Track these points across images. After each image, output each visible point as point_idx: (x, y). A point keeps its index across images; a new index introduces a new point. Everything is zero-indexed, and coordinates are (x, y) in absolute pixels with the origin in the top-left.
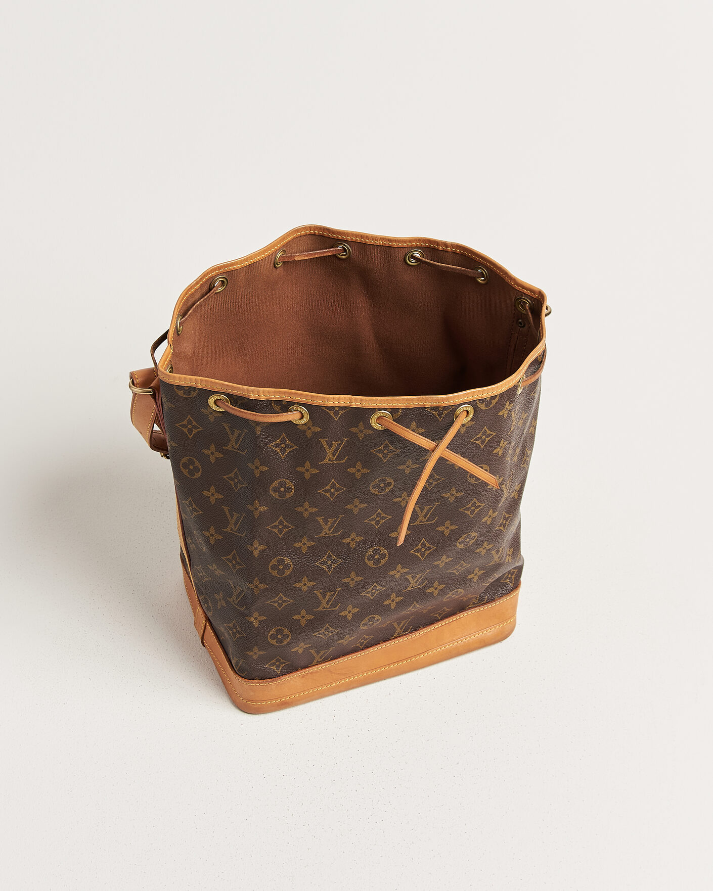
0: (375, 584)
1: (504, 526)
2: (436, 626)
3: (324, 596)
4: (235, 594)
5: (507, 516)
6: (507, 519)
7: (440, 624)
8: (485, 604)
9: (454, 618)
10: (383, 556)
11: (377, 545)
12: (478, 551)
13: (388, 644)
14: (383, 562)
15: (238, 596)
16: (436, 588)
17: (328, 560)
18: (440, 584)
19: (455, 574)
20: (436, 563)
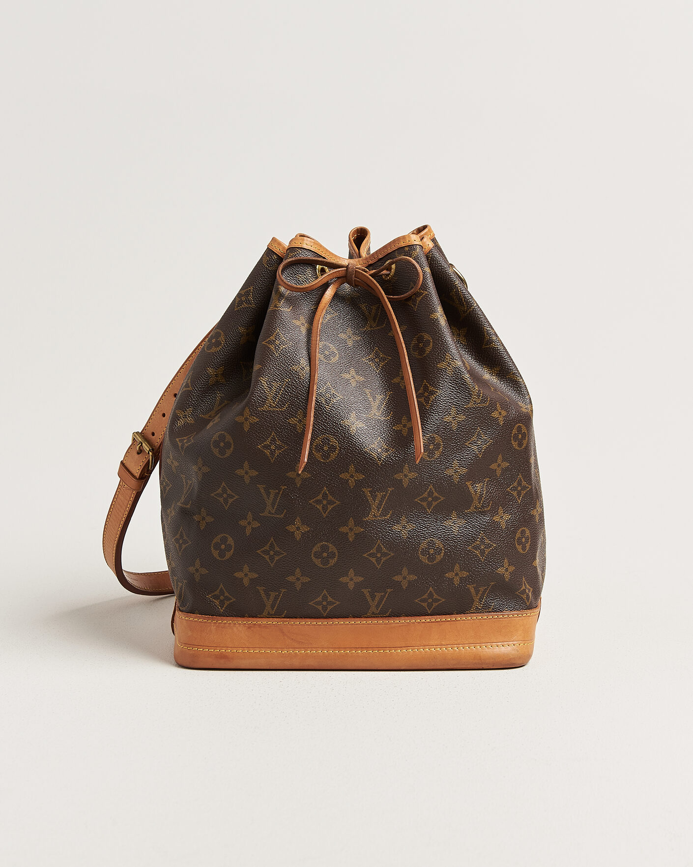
0: (325, 488)
2: (423, 619)
7: (428, 619)
8: (490, 612)
9: (448, 618)
10: (333, 448)
11: (328, 433)
13: (358, 621)
14: (333, 456)
17: (272, 444)
20: (397, 477)
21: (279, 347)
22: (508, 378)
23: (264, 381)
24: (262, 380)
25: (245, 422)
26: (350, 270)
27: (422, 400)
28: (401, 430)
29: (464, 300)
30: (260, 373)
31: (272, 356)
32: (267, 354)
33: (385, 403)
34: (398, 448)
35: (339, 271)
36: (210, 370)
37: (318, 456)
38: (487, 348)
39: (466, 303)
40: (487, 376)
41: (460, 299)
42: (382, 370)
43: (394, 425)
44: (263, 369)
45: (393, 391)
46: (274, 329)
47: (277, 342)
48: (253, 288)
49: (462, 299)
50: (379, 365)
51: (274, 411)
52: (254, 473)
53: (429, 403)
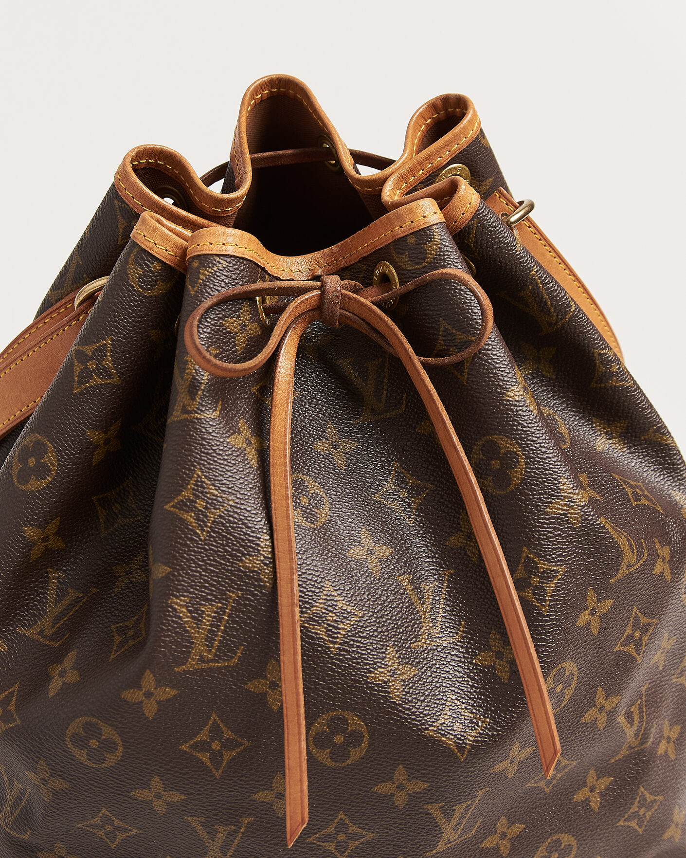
0: (341, 815)
1: (638, 644)
3: (213, 834)
4: (10, 799)
5: (644, 620)
6: (644, 629)
10: (354, 738)
11: (340, 707)
12: (587, 718)
14: (356, 754)
15: (15, 805)
16: (504, 836)
17: (212, 739)
18: (511, 823)
19: (541, 791)
20: (498, 768)
21: (206, 516)
22: (645, 439)
23: (180, 604)
24: (177, 604)
25: (146, 701)
26: (330, 295)
27: (528, 594)
28: (493, 667)
29: (552, 304)
30: (170, 587)
31: (191, 540)
32: (180, 538)
33: (442, 601)
34: (496, 714)
35: (307, 299)
36: (30, 532)
37: (323, 756)
38: (600, 388)
39: (555, 308)
40: (602, 444)
41: (542, 303)
42: (418, 516)
43: (475, 654)
44: (174, 575)
45: (453, 568)
46: (190, 470)
47: (200, 504)
48: (112, 340)
49: (546, 303)
50: (409, 505)
51: (210, 669)
52: (176, 797)
53: (545, 601)
